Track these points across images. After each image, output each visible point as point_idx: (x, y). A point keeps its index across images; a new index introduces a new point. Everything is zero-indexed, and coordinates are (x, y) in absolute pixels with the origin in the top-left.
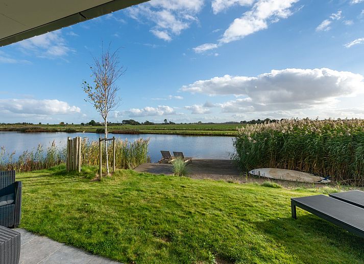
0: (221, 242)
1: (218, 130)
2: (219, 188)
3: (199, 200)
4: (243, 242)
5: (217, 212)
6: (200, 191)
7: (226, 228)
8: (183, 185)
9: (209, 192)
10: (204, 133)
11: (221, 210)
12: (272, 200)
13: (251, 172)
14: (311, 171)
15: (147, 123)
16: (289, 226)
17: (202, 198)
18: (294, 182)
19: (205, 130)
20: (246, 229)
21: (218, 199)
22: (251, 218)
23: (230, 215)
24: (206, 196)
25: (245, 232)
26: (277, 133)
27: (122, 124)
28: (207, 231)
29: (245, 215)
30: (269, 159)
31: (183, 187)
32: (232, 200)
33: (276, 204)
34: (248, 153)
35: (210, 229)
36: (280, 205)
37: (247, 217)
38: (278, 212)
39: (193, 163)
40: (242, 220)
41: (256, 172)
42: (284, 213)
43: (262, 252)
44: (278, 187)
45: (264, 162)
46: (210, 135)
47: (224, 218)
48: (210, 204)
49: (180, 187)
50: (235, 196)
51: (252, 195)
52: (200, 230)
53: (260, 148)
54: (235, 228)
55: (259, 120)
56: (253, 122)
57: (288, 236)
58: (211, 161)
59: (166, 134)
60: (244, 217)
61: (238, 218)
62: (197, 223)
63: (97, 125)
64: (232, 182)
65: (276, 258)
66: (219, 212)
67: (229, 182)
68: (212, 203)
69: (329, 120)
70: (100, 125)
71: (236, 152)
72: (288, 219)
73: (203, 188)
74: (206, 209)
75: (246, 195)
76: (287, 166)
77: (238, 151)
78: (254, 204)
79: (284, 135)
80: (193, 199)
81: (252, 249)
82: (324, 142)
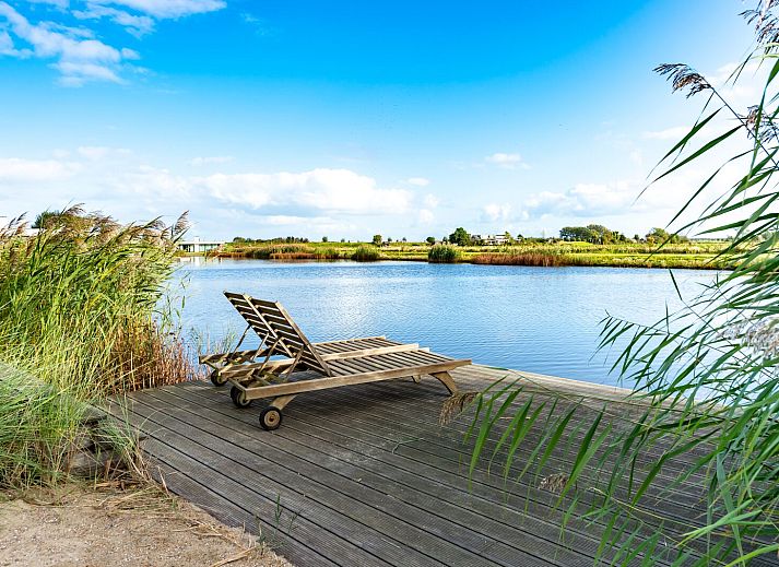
27: (555, 241)
63: (473, 245)
70: (481, 243)
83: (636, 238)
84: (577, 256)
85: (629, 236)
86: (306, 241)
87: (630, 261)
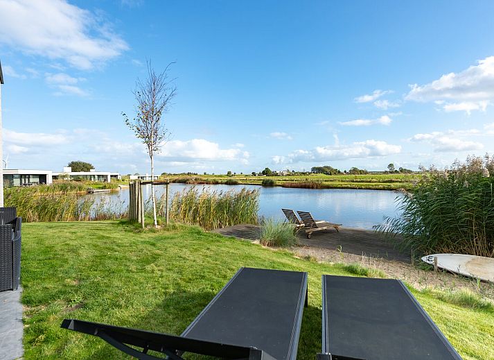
13: (424, 259)
15: (354, 171)
27: (310, 173)
59: (370, 189)
63: (273, 175)
70: (277, 175)
83: (345, 172)
84: (327, 183)
85: (342, 171)
86: (196, 174)
87: (349, 186)
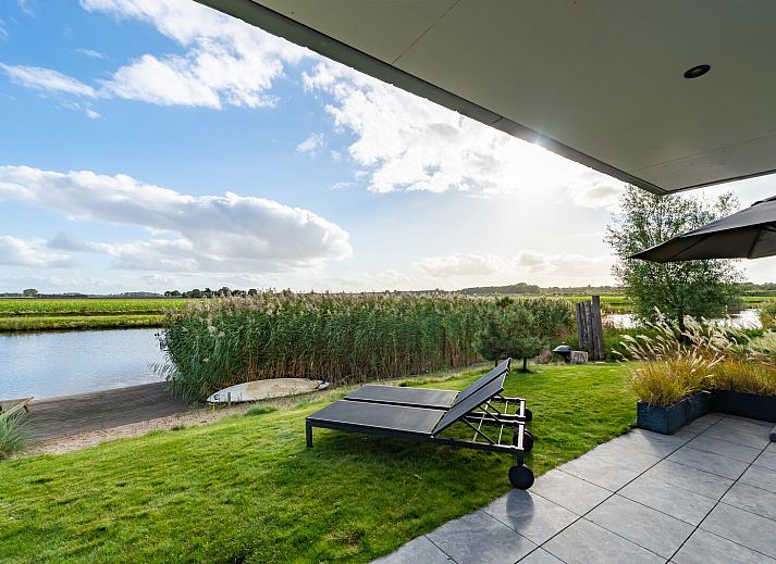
0: (206, 546)
1: (105, 314)
2: (161, 447)
3: (115, 493)
4: (248, 521)
5: (175, 497)
6: (110, 472)
7: (208, 515)
8: (41, 477)
9: (139, 464)
10: (55, 325)
11: (183, 489)
12: (271, 432)
13: (211, 399)
14: (307, 376)
16: (305, 461)
17: (123, 485)
18: (287, 397)
19: (58, 315)
20: (246, 497)
21: (168, 471)
22: (248, 475)
23: (206, 488)
24: (133, 476)
25: (247, 504)
26: (258, 315)
28: (166, 544)
29: (237, 475)
30: (245, 365)
31: (41, 481)
32: (199, 459)
33: (281, 436)
34: (206, 360)
35: (173, 535)
36: (287, 436)
37: (242, 477)
38: (287, 447)
39: (34, 415)
40: (234, 485)
41: (222, 395)
42: (296, 445)
43: (282, 516)
44: (273, 410)
45: (237, 373)
46: (79, 328)
47: (197, 499)
48: (151, 488)
49: (27, 488)
50: (204, 451)
51: (237, 437)
52: (149, 550)
53: (232, 346)
54: (227, 507)
55: (208, 290)
56: (195, 294)
57: (310, 475)
58: (101, 396)
60: (237, 480)
61: (225, 487)
62: (134, 540)
64: (183, 428)
65: (304, 513)
66: (182, 494)
67: (177, 429)
68: (154, 485)
69: (327, 294)
71: (170, 363)
72: (303, 452)
73: (114, 461)
74: (144, 503)
75: (226, 440)
76: (274, 372)
77: (176, 360)
78: (247, 451)
79: (270, 319)
80: (95, 496)
81: (266, 521)
82: (323, 326)
